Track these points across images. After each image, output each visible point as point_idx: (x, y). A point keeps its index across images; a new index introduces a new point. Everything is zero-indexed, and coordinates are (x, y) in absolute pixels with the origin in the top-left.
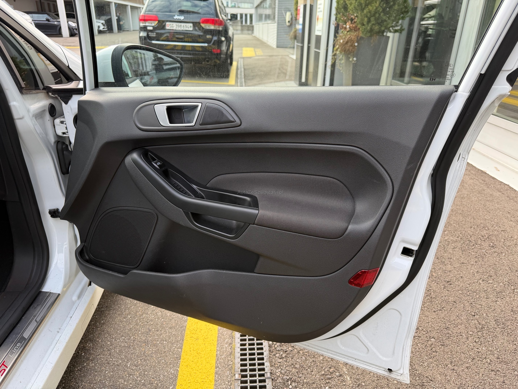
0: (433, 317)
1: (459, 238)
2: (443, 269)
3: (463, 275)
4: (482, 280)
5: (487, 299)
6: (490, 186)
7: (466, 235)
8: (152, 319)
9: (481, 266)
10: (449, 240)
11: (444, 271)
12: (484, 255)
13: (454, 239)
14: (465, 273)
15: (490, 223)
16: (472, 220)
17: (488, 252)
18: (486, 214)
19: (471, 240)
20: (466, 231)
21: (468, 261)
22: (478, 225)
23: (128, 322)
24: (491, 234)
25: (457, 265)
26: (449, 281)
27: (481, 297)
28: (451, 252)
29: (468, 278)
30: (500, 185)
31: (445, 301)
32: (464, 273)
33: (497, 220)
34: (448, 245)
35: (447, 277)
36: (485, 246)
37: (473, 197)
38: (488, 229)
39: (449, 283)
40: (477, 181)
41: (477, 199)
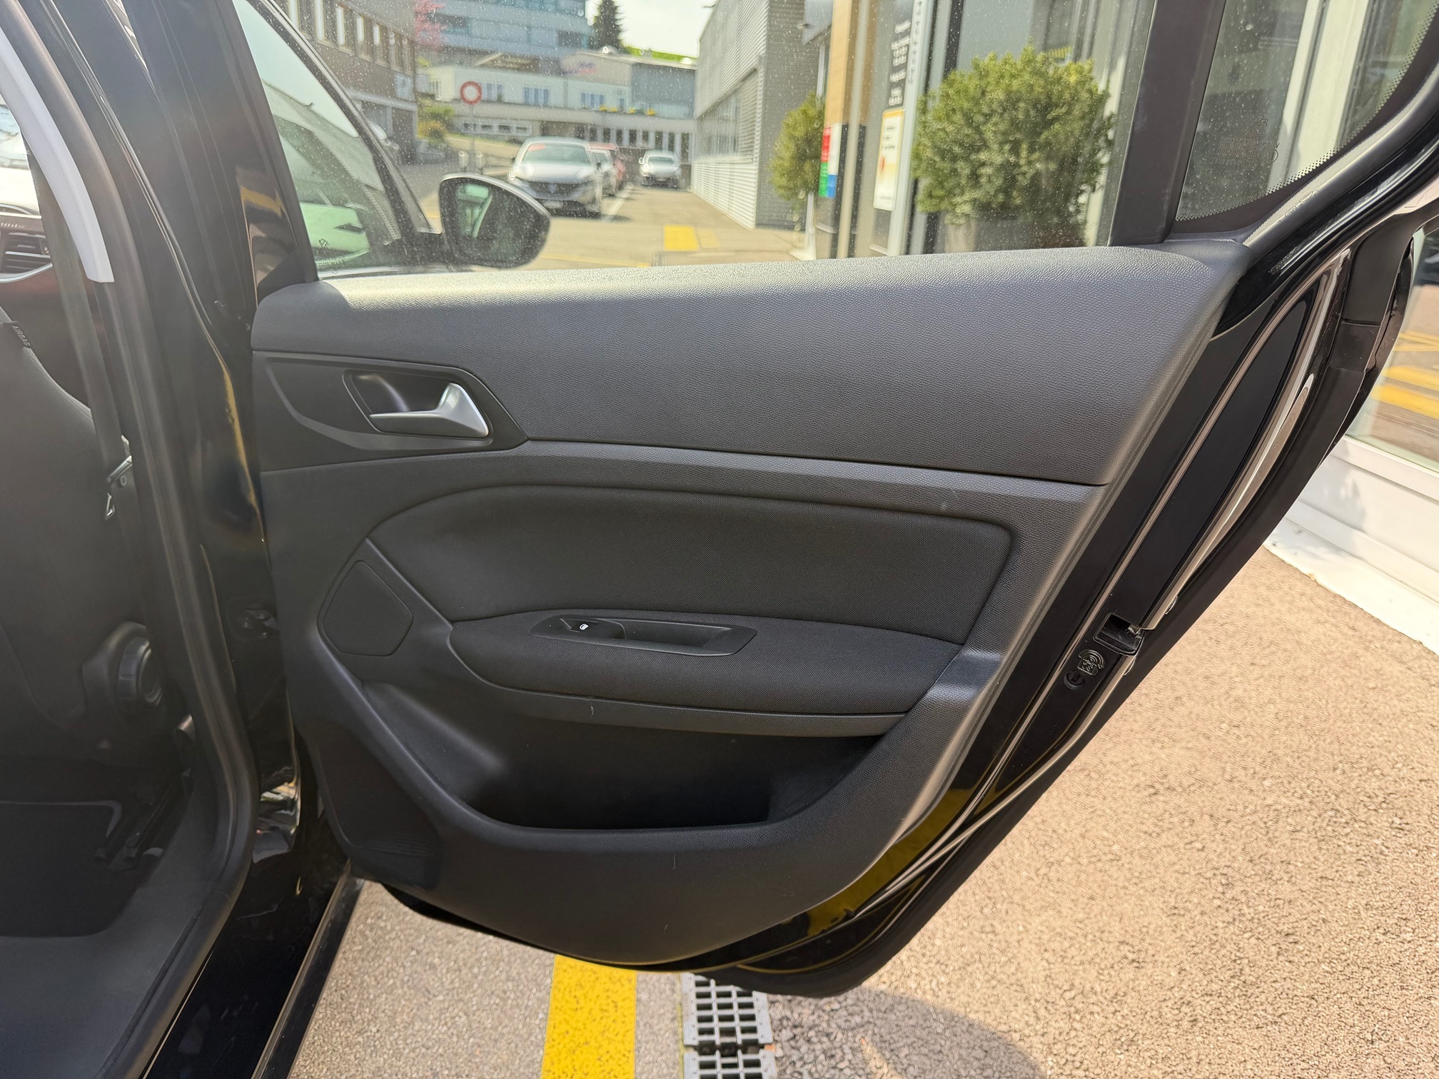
0: (1256, 1046)
1: (1306, 799)
2: (1269, 894)
3: (1328, 913)
4: (1381, 931)
5: (1404, 991)
6: (1372, 646)
7: (1323, 793)
8: (440, 1036)
9: (1376, 889)
10: (1279, 807)
11: (1275, 903)
12: (1381, 853)
13: (1292, 804)
14: (1334, 910)
15: (1386, 756)
16: (1336, 745)
17: (1388, 844)
18: (1372, 730)
19: (1338, 808)
20: (1321, 781)
21: (1337, 871)
22: (1352, 763)
23: (369, 1046)
24: (1392, 789)
25: (1308, 885)
26: (1290, 931)
27: (1386, 984)
28: (1288, 842)
29: (1344, 925)
30: (1399, 642)
31: (1284, 995)
32: (1331, 907)
33: (1405, 747)
34: (1277, 822)
35: (1283, 920)
36: (1381, 828)
37: (1331, 679)
38: (1382, 774)
39: (1291, 939)
40: (1334, 629)
41: (1342, 683)
